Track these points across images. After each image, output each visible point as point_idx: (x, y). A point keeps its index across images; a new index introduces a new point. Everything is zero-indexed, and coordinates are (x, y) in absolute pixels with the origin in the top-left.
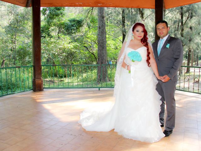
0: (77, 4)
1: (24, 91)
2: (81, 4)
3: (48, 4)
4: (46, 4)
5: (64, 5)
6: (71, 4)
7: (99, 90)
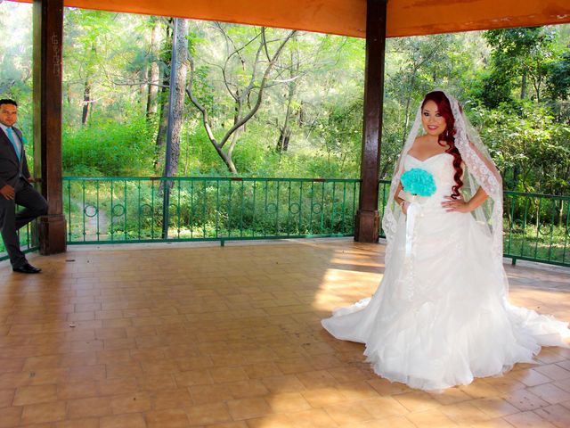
0: (495, 21)
1: (329, 236)
2: (506, 19)
3: (424, 27)
4: (417, 27)
5: (462, 27)
6: (478, 22)
7: (514, 263)
